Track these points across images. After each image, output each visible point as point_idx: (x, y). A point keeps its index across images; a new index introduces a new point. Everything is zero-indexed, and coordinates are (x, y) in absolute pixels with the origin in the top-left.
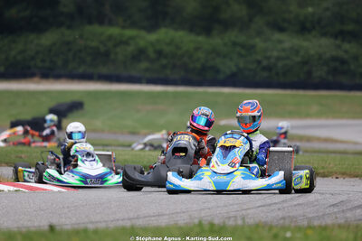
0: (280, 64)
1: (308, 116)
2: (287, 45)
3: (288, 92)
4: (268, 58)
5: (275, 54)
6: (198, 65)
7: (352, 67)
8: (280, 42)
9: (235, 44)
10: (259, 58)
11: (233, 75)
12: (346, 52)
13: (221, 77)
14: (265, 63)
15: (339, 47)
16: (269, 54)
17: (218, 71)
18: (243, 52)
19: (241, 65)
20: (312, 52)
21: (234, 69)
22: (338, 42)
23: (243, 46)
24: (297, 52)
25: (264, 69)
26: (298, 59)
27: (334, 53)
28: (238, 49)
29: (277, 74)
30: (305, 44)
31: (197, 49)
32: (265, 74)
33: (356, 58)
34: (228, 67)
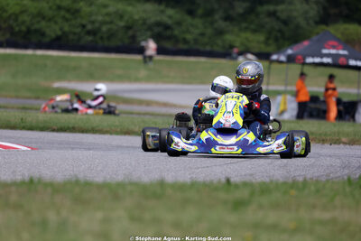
0: (104, 28)
1: (137, 80)
2: (111, 9)
3: (113, 56)
4: (93, 22)
5: (100, 18)
6: (24, 28)
7: (176, 32)
8: (105, 6)
9: (59, 8)
10: (84, 22)
11: (58, 38)
12: (170, 17)
13: (46, 40)
14: (89, 27)
15: (162, 12)
16: (93, 18)
17: (43, 34)
18: (68, 16)
19: (66, 28)
20: (136, 17)
21: (59, 33)
22: (162, 7)
23: (68, 10)
24: (121, 17)
25: (89, 33)
26: (122, 24)
27: (158, 18)
28: (63, 13)
29: (102, 38)
30: (129, 9)
31: (22, 12)
32: (90, 38)
33: (179, 23)
34: (53, 30)
